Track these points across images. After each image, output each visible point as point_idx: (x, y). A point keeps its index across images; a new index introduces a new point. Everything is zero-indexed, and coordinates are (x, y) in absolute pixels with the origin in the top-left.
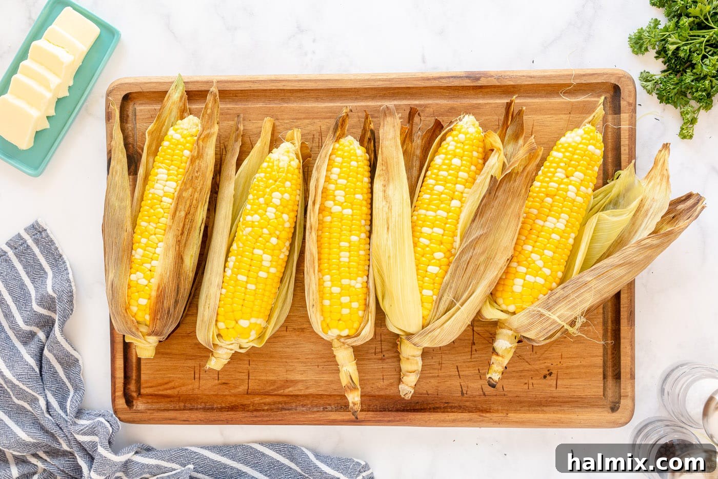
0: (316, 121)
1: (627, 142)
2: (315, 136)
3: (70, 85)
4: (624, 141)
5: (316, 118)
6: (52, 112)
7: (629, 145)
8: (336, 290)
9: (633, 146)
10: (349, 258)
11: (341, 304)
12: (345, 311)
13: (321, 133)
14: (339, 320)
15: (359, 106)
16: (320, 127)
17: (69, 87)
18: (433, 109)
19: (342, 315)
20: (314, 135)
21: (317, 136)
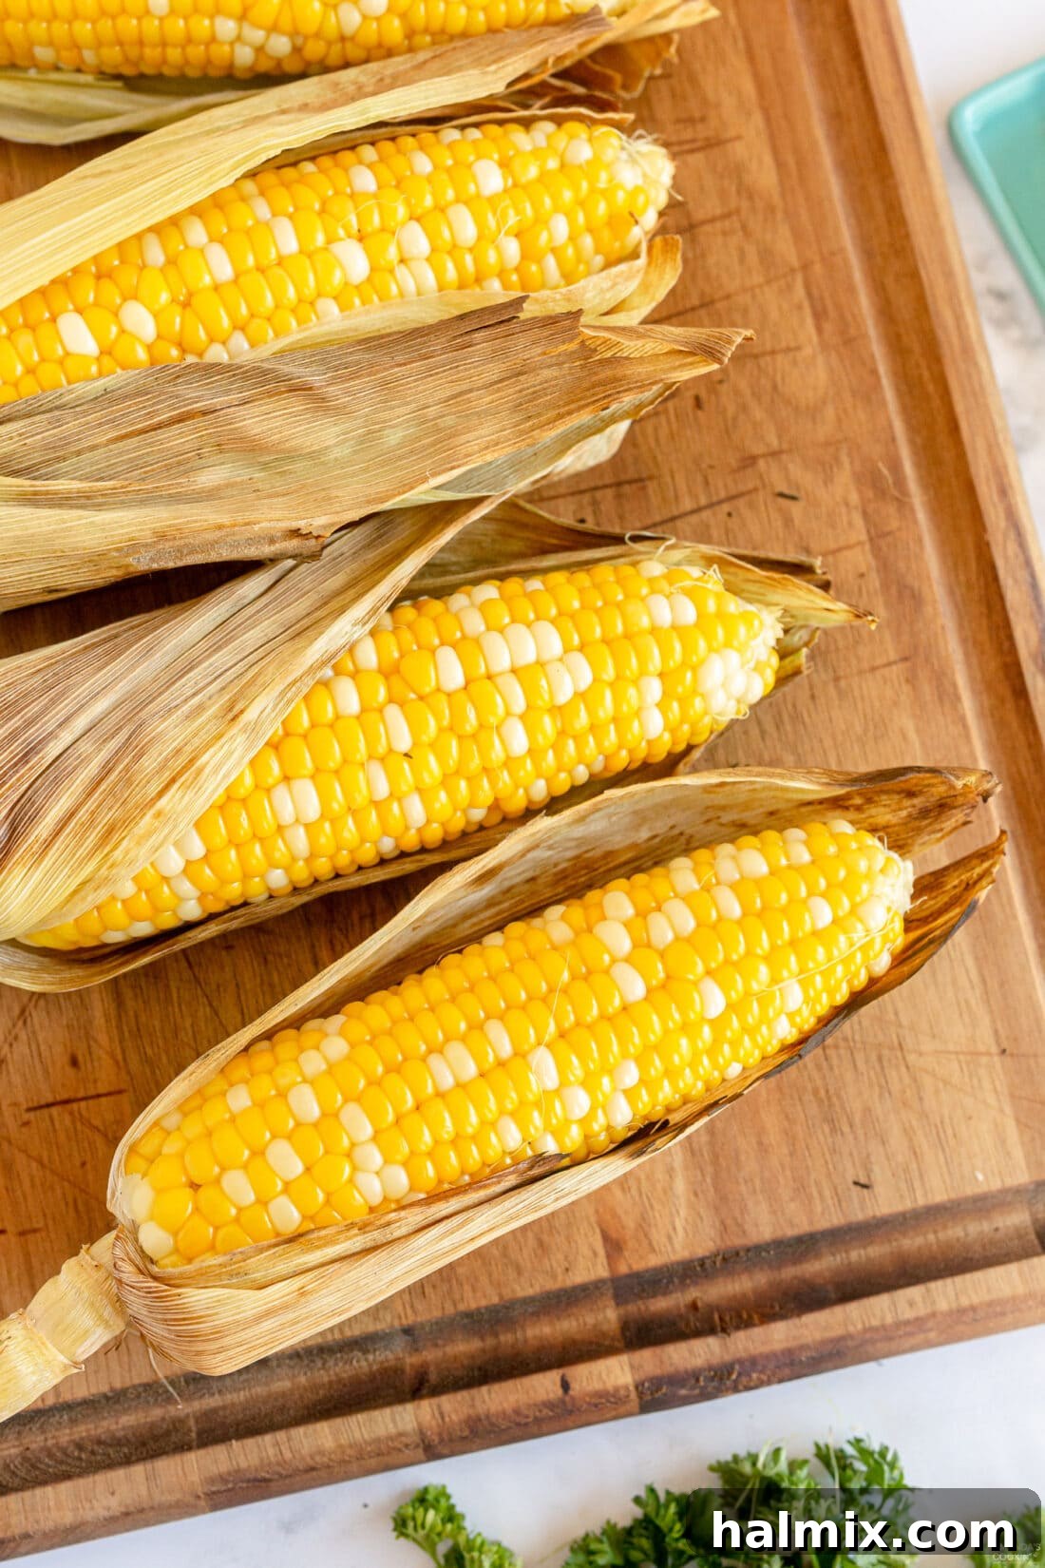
0: (758, 118)
1: (943, 1305)
2: (700, 127)
4: (944, 1294)
5: (768, 119)
7: (933, 1315)
8: (307, 1104)
9: (932, 1335)
10: (460, 1085)
11: (258, 1153)
12: (239, 1188)
13: (712, 144)
14: (195, 1186)
15: (846, 261)
16: (739, 138)
18: (899, 529)
19: (218, 1181)
20: (703, 119)
21: (702, 132)
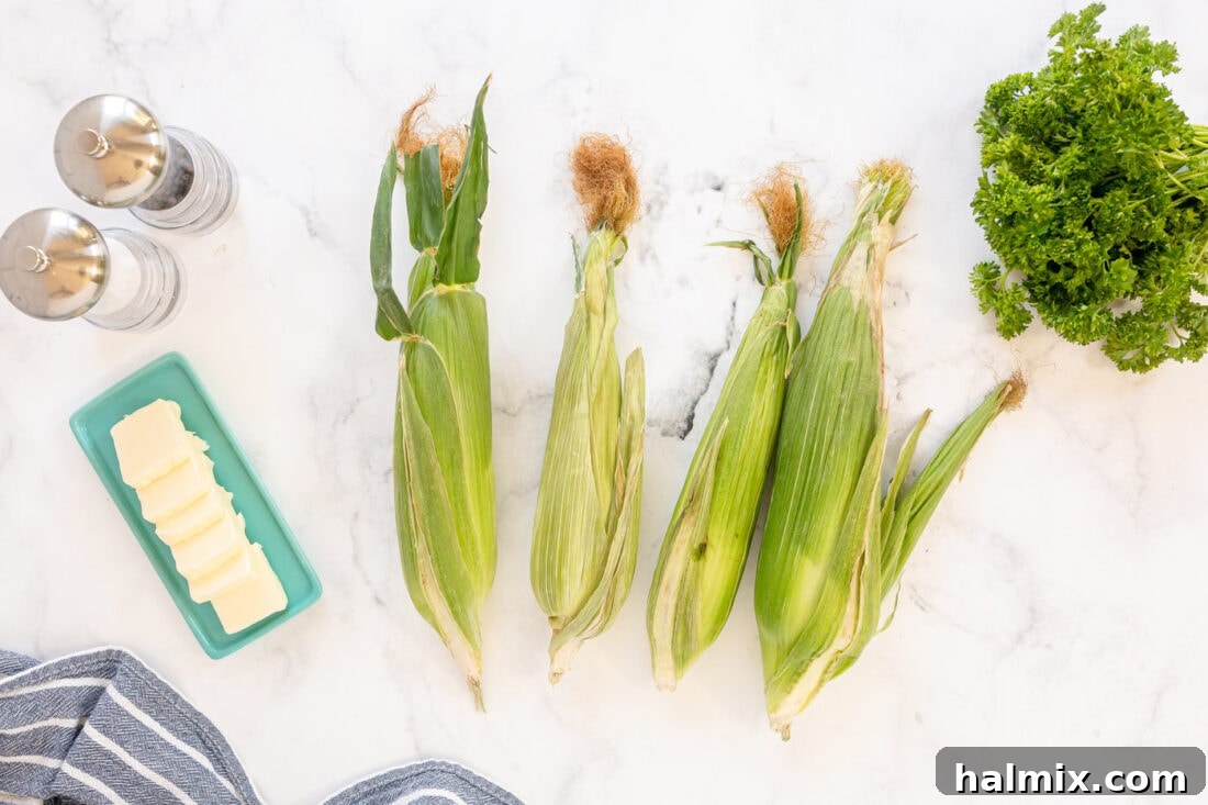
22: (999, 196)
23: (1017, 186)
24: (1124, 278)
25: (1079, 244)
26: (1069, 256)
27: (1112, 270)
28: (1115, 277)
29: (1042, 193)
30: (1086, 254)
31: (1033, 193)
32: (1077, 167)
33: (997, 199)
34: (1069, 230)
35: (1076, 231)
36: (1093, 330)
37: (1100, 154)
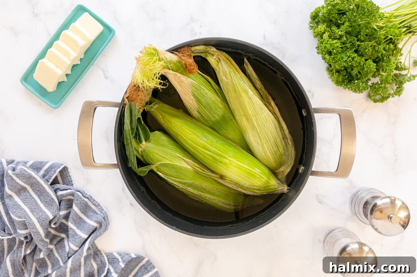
3: (82, 58)
6: (69, 72)
17: (81, 59)
22: (321, 45)
23: (328, 41)
24: (371, 67)
25: (353, 59)
26: (350, 64)
27: (367, 64)
28: (368, 66)
29: (337, 43)
30: (356, 61)
31: (333, 43)
32: (348, 29)
33: (321, 46)
34: (348, 55)
35: (351, 55)
36: (361, 89)
37: (354, 26)
